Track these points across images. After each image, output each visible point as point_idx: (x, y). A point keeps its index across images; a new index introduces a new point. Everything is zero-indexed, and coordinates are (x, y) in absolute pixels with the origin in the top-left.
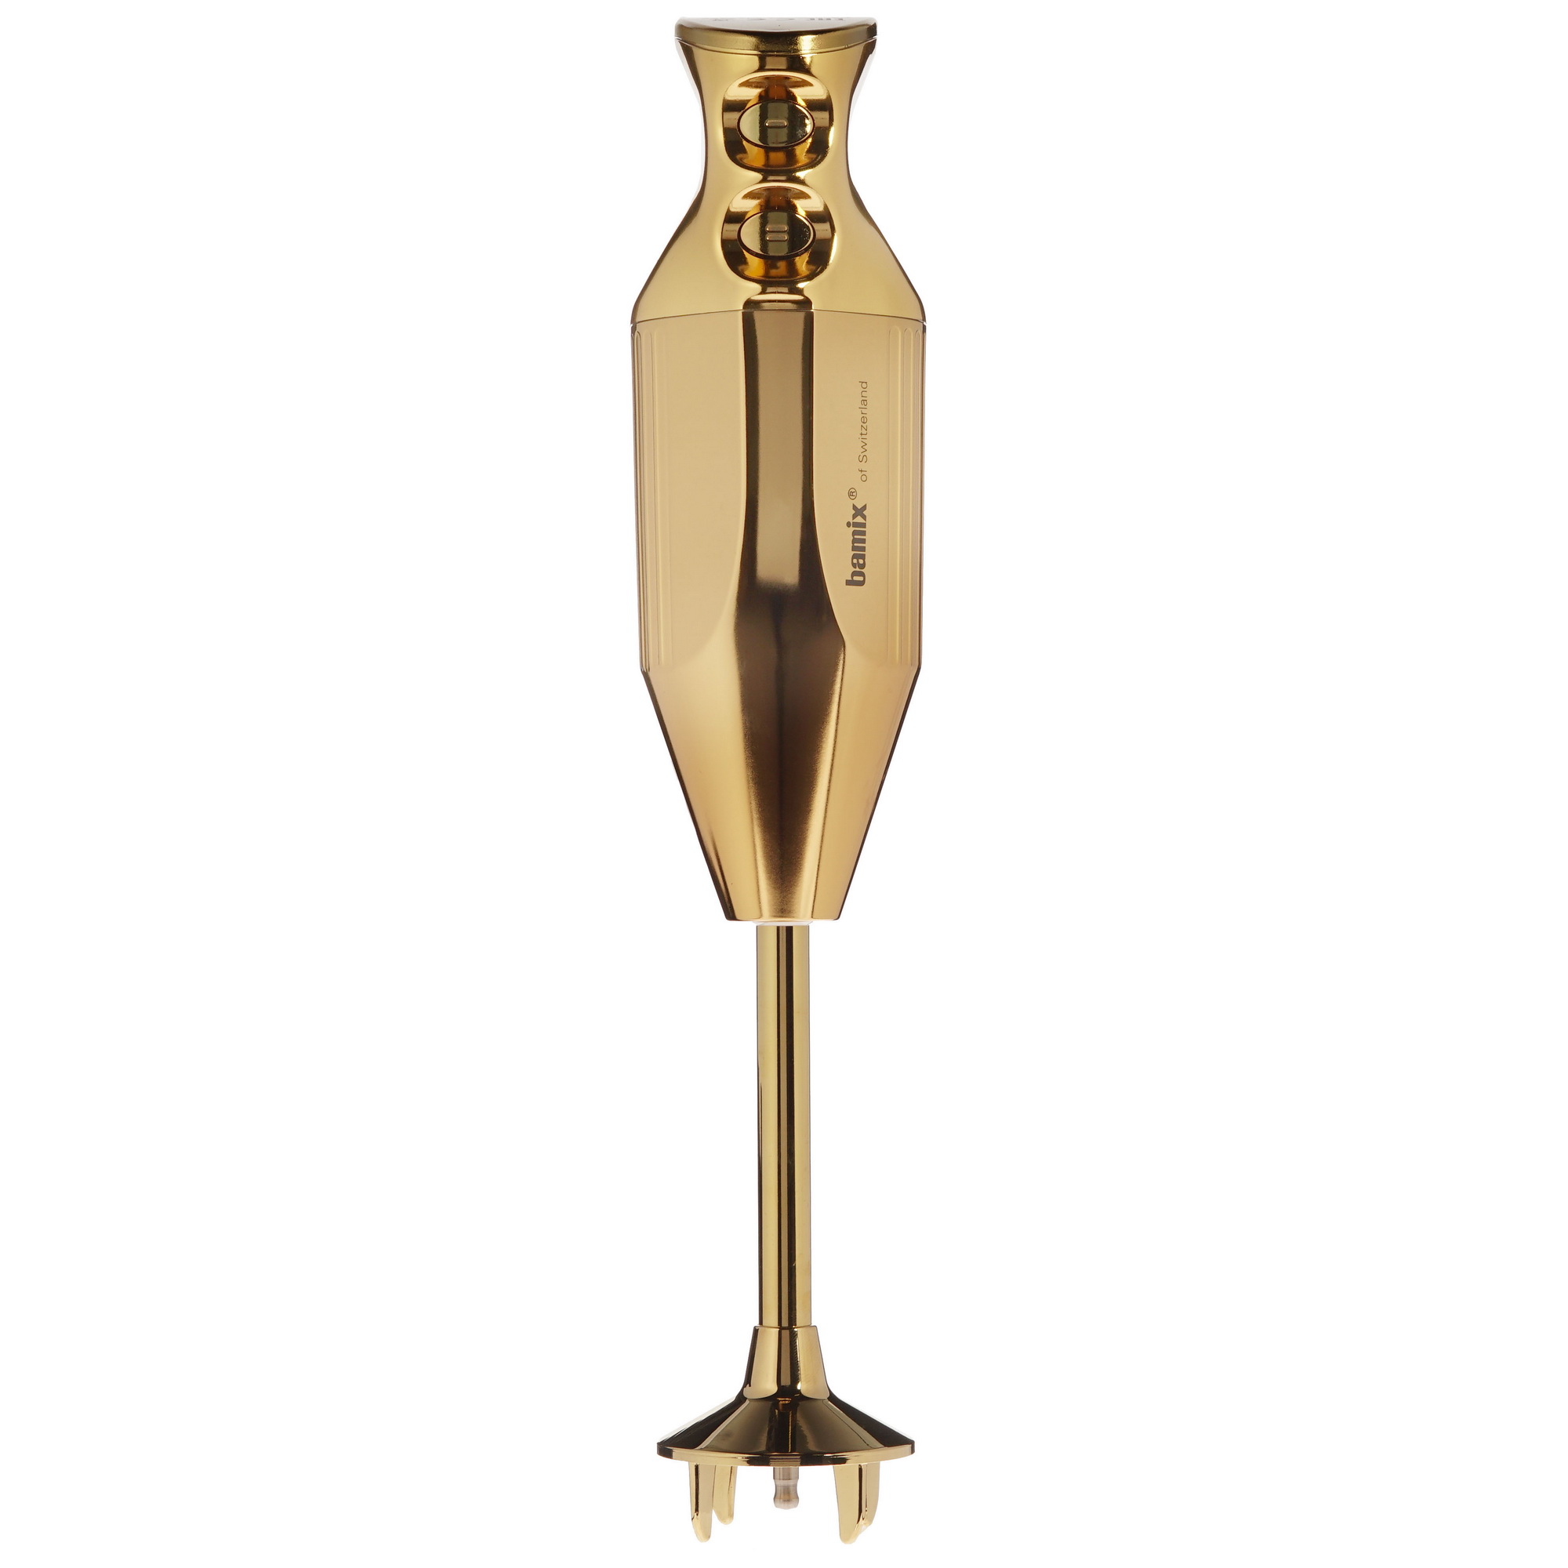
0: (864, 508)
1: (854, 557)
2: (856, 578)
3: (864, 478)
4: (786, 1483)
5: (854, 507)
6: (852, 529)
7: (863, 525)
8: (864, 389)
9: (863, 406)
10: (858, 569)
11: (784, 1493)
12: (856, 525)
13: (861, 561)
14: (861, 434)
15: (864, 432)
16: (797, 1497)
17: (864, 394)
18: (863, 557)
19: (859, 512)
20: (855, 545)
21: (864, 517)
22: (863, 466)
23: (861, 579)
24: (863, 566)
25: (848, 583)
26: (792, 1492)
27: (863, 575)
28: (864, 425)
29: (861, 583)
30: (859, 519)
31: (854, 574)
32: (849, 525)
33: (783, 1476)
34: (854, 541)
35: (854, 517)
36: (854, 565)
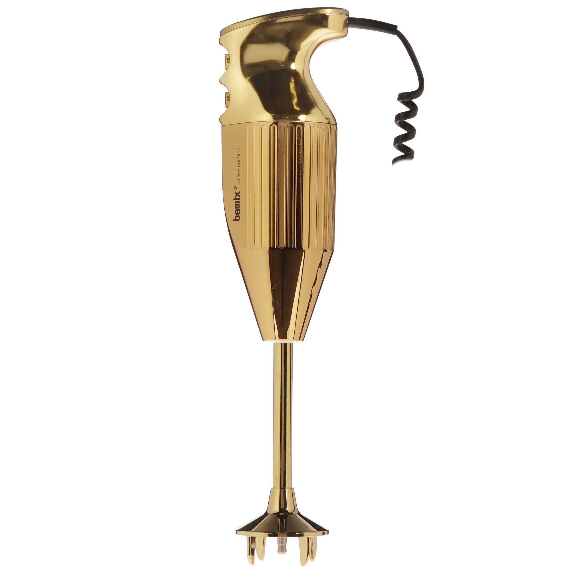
0: (239, 193)
1: (236, 210)
2: (237, 218)
3: (239, 182)
4: (282, 544)
5: (236, 193)
6: (235, 201)
7: (239, 199)
8: (239, 151)
9: (239, 157)
10: (237, 215)
11: (281, 548)
12: (236, 199)
13: (238, 212)
14: (238, 167)
15: (239, 166)
16: (286, 550)
17: (238, 152)
18: (239, 210)
19: (237, 194)
20: (236, 206)
21: (239, 196)
22: (238, 178)
23: (238, 218)
24: (239, 214)
25: (234, 220)
26: (284, 548)
27: (239, 216)
28: (239, 163)
29: (238, 220)
30: (238, 197)
31: (236, 217)
32: (234, 199)
33: (281, 542)
34: (236, 205)
35: (236, 196)
36: (236, 214)
